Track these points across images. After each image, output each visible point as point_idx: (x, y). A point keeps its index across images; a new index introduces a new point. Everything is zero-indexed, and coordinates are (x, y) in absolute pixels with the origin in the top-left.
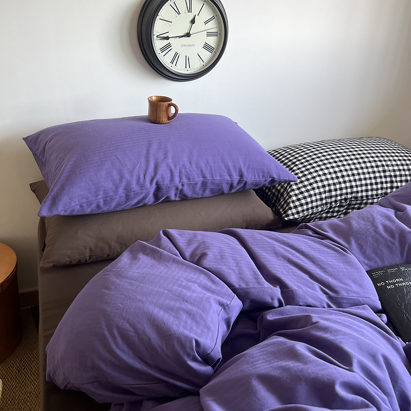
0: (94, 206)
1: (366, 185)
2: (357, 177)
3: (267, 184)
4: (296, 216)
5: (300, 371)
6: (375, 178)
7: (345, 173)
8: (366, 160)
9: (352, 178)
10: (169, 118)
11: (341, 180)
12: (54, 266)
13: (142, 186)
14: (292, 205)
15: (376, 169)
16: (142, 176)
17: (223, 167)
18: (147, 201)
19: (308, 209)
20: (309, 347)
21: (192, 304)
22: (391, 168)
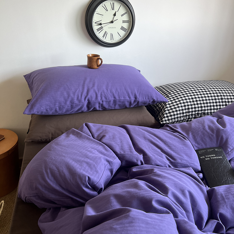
0: (53, 111)
1: (211, 106)
2: (205, 102)
3: (151, 103)
4: (167, 122)
5: (136, 193)
6: (216, 102)
7: (198, 99)
8: (211, 92)
9: (202, 102)
10: (98, 66)
11: (195, 103)
12: (32, 142)
13: (80, 101)
14: (165, 115)
15: (217, 98)
16: (80, 96)
17: (126, 93)
18: (83, 109)
19: (175, 118)
20: (146, 183)
21: (90, 159)
22: (226, 97)
